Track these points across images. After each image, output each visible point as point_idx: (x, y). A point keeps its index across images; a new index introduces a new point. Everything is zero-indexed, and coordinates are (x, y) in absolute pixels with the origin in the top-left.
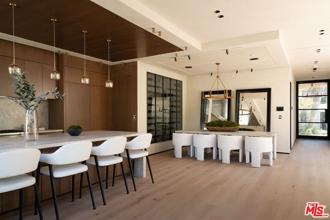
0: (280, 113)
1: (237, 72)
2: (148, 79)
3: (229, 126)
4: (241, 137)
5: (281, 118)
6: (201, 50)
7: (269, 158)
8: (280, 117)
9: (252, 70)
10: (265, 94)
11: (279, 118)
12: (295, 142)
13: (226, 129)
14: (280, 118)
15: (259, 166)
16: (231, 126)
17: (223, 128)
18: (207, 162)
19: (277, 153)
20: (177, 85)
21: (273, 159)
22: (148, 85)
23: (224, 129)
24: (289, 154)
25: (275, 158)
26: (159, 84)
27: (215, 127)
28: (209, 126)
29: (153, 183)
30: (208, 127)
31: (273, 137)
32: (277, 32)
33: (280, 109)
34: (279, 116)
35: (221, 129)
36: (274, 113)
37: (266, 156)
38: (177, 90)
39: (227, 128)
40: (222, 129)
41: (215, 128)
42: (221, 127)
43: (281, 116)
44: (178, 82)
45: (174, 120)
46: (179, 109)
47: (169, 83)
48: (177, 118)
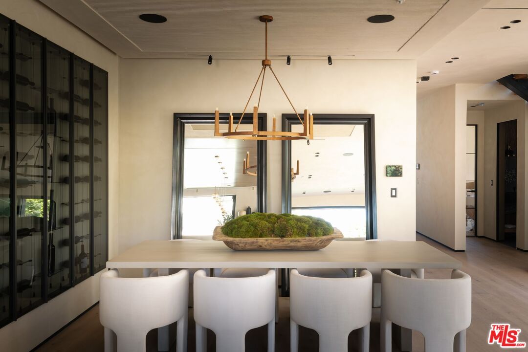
0: (394, 181)
1: (288, 61)
3: (310, 235)
5: (395, 196)
8: (394, 192)
10: (359, 130)
11: (392, 196)
13: (299, 244)
14: (394, 194)
16: (317, 235)
17: (287, 241)
20: (90, 85)
23: (292, 244)
27: (261, 236)
28: (237, 236)
33: (396, 172)
34: (392, 189)
35: (281, 244)
36: (382, 182)
38: (90, 103)
39: (304, 241)
40: (285, 243)
41: (262, 241)
42: (282, 237)
43: (395, 189)
44: (95, 72)
45: (81, 209)
46: (97, 167)
47: (67, 75)
48: (92, 200)
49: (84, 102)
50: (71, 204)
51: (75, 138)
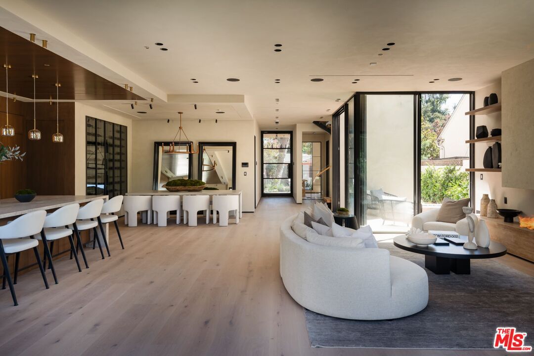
0: (245, 169)
1: (200, 121)
2: (88, 125)
3: (194, 185)
4: (208, 197)
5: (246, 175)
6: (166, 101)
7: (235, 218)
9: (216, 121)
10: (231, 148)
12: (260, 200)
15: (227, 225)
16: (197, 185)
17: (187, 188)
18: (170, 228)
19: (243, 212)
20: (120, 132)
21: (239, 218)
22: (88, 134)
23: (189, 189)
24: (253, 212)
25: (241, 217)
26: (101, 132)
27: (178, 186)
29: (123, 248)
30: (170, 187)
31: (239, 195)
32: (243, 96)
33: (245, 165)
34: (244, 172)
35: (185, 189)
36: (240, 169)
37: (232, 215)
38: (120, 139)
39: (192, 188)
41: (178, 188)
42: (185, 186)
43: (246, 172)
44: (122, 127)
45: (117, 179)
46: (123, 163)
47: (112, 130)
48: (121, 177)
49: (118, 139)
50: (113, 177)
51: (115, 153)
